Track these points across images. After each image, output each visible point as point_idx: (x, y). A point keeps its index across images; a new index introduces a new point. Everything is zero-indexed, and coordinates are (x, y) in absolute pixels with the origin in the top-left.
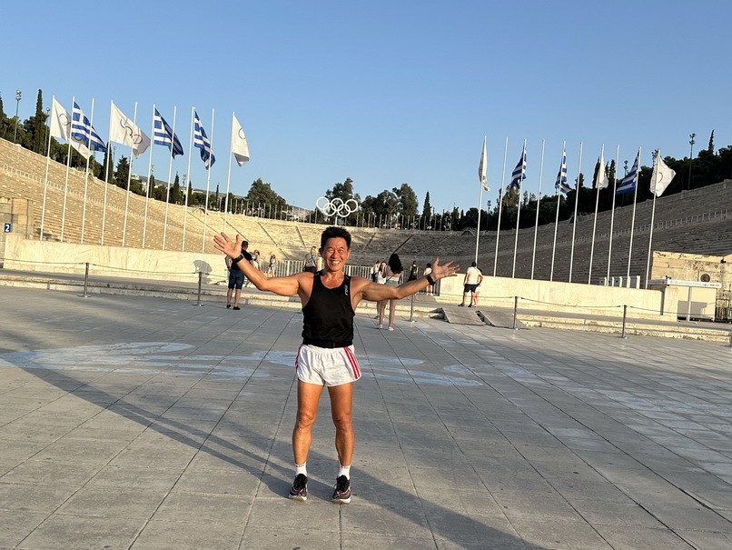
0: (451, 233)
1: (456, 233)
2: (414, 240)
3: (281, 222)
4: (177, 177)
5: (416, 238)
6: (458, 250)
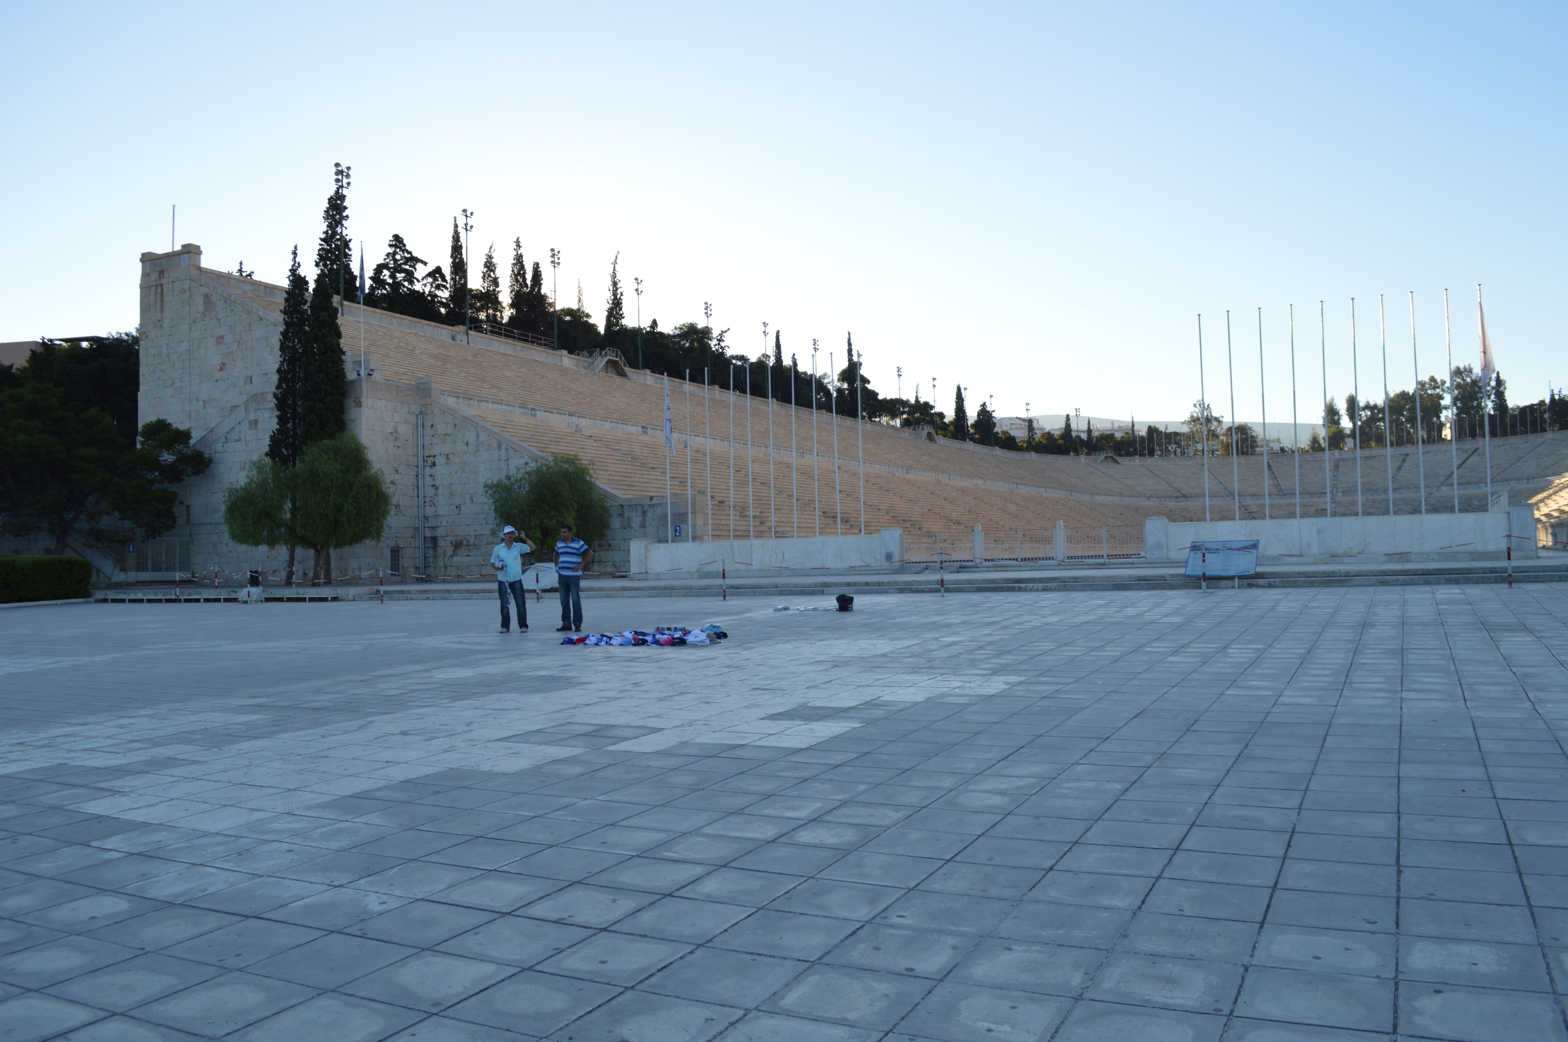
0: (1551, 436)
4: (1067, 415)
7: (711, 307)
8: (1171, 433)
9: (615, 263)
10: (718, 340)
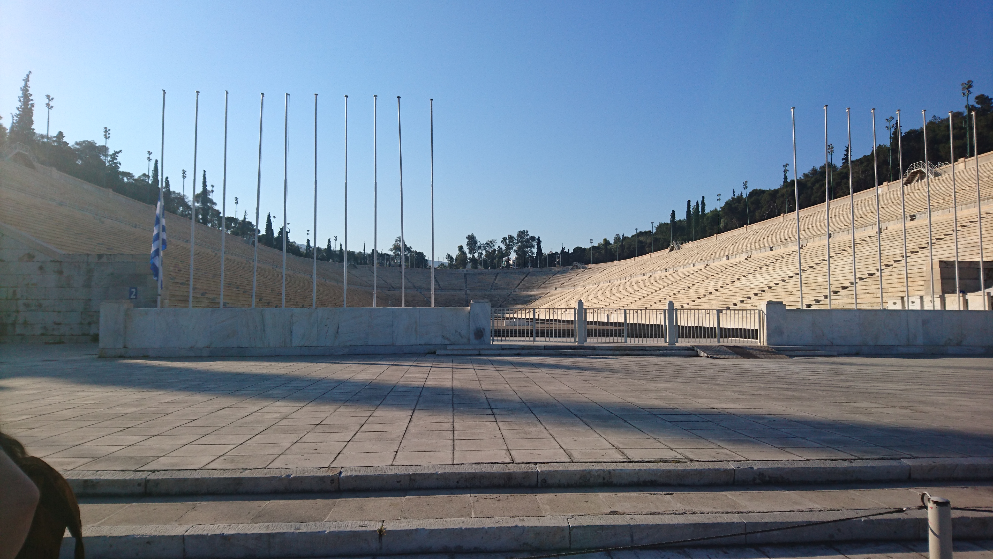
0: (562, 268)
1: (565, 267)
2: (532, 276)
3: (419, 270)
4: (329, 239)
7: (110, 132)
8: (384, 254)
9: (27, 80)
10: (111, 158)
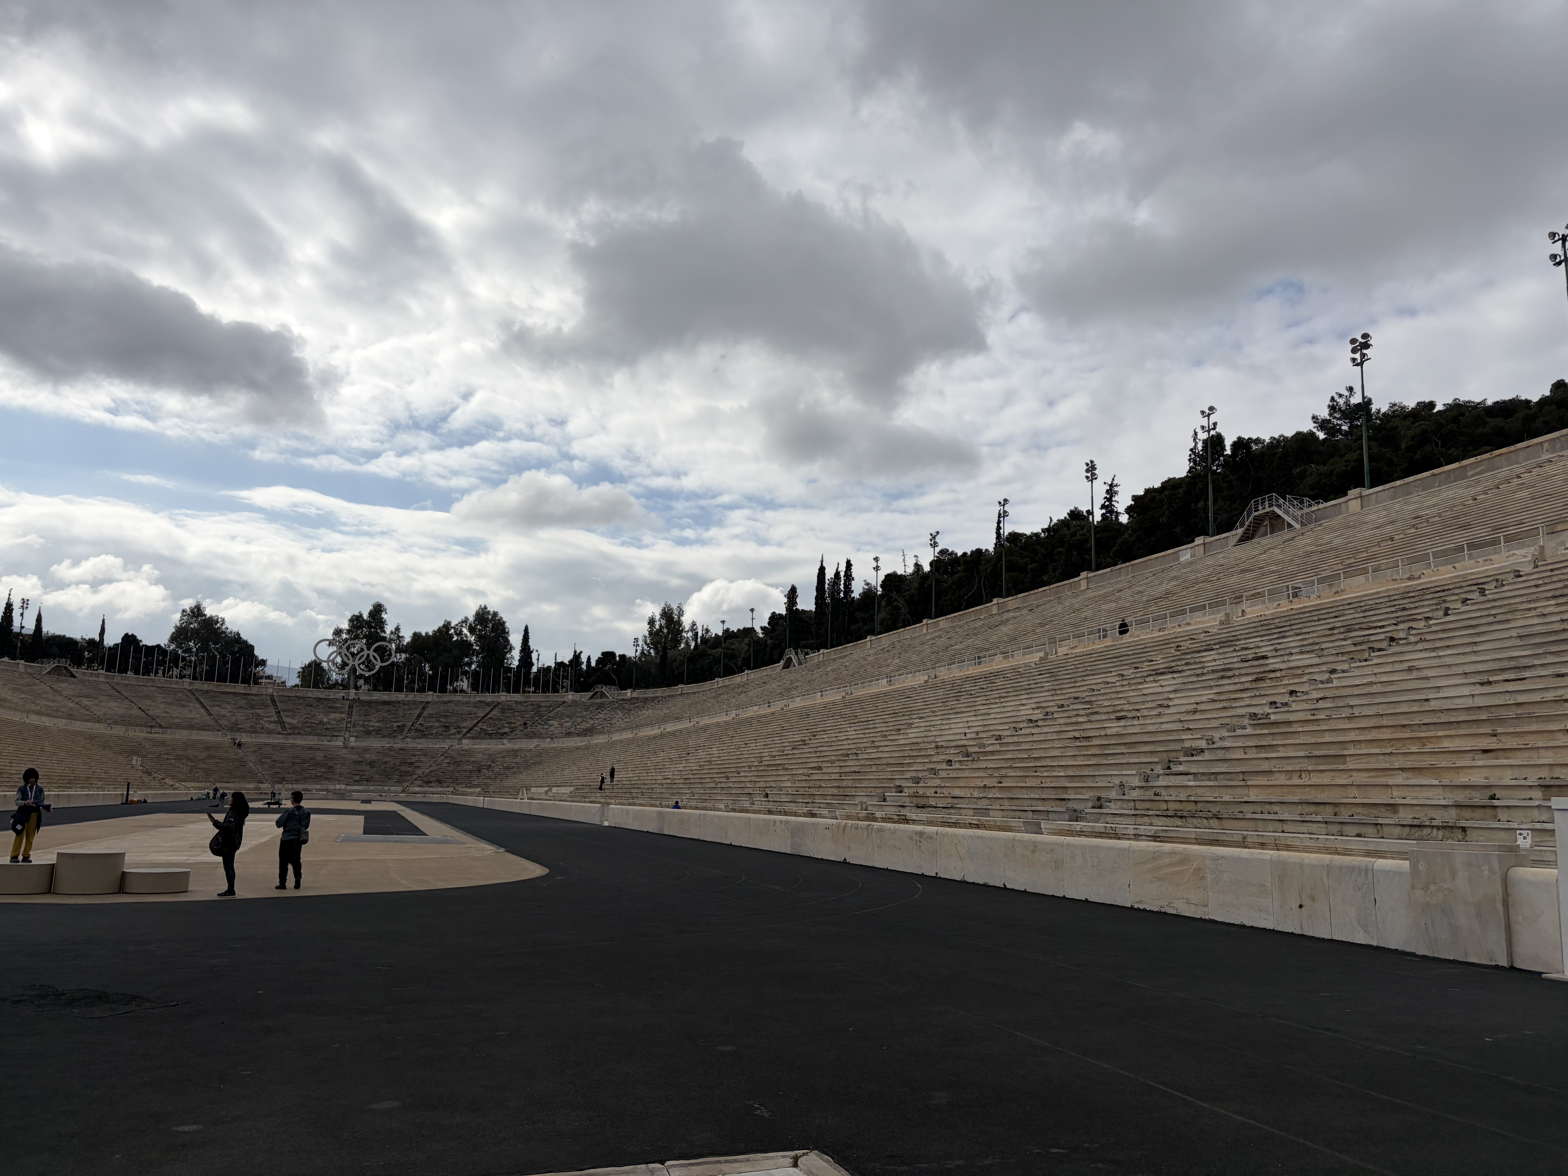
0: (571, 696)
1: (578, 695)
2: (503, 711)
3: (240, 688)
5: (506, 708)
6: (585, 726)
